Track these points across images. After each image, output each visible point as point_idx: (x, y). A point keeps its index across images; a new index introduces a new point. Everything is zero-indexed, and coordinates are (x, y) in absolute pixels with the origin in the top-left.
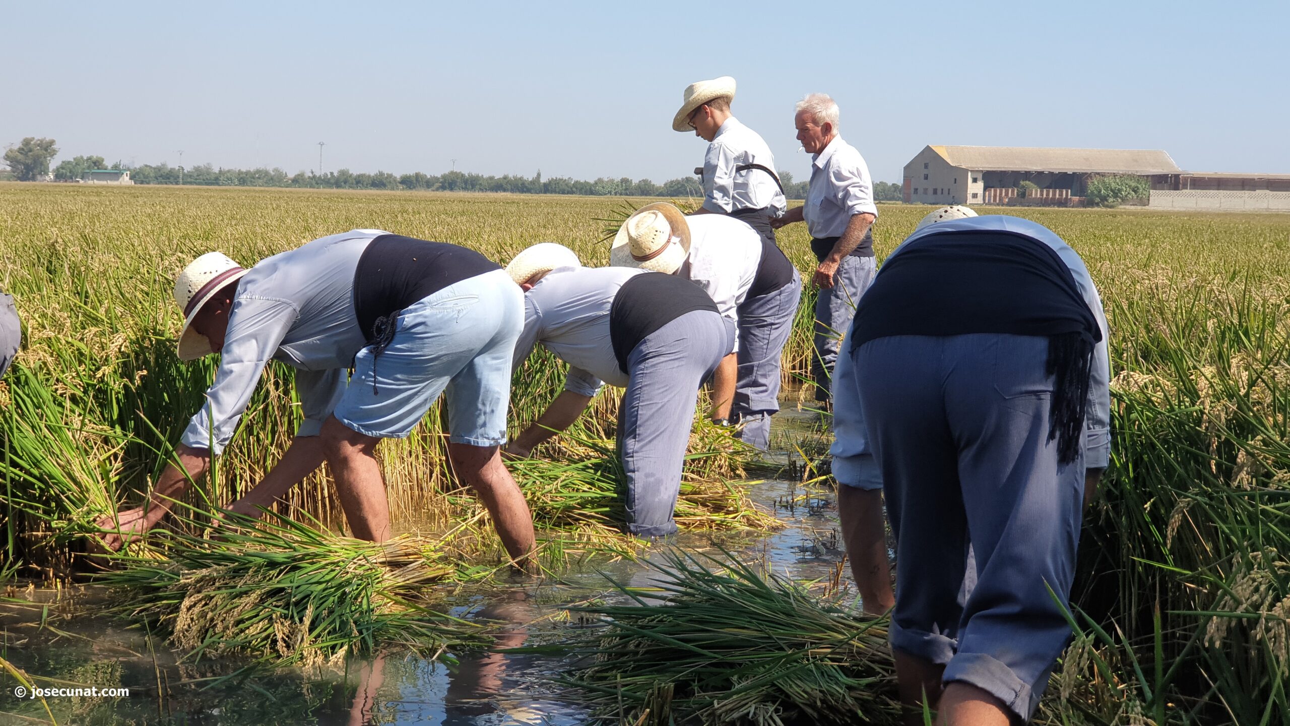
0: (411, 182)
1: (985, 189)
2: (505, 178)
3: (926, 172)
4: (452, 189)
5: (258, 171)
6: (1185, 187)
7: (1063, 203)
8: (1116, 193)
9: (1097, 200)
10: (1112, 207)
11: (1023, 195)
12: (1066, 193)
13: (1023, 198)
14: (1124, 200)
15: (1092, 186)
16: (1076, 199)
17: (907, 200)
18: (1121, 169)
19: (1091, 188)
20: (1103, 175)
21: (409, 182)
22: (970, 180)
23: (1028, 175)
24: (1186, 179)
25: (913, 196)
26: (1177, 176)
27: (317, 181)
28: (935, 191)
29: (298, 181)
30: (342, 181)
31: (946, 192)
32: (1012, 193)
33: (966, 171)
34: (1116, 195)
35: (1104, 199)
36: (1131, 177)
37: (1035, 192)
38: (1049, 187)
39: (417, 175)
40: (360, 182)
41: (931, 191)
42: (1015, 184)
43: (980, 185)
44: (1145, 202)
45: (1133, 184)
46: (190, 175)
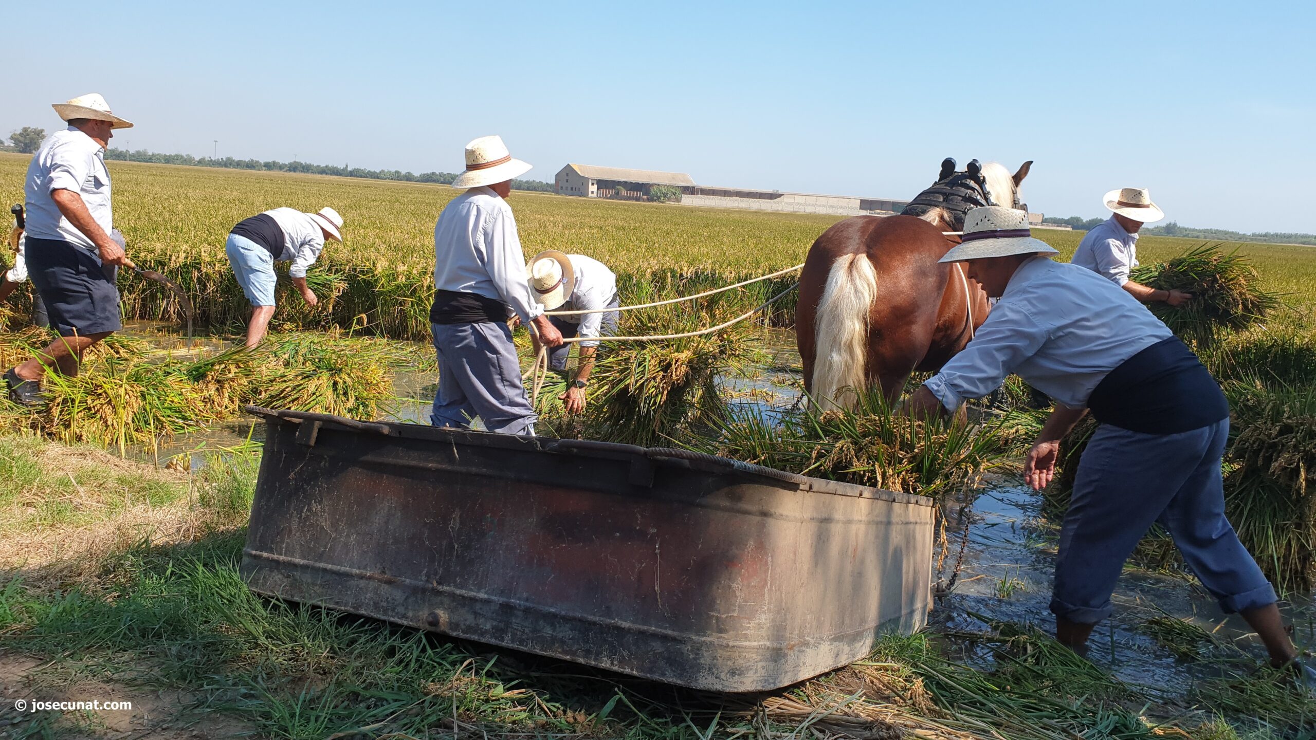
0: (270, 166)
1: (598, 189)
2: (326, 167)
3: (567, 178)
4: (295, 171)
5: (177, 155)
6: (697, 194)
7: (637, 199)
8: (665, 195)
9: (655, 198)
10: (663, 202)
11: (617, 193)
12: (640, 194)
13: (617, 196)
14: (669, 199)
15: (653, 190)
16: (645, 197)
17: (557, 193)
18: (667, 182)
19: (653, 192)
20: (659, 185)
21: (269, 166)
22: (590, 184)
23: (619, 183)
24: (698, 189)
25: (560, 191)
26: (694, 187)
27: (212, 163)
28: (572, 189)
29: (201, 162)
30: (228, 163)
31: (577, 189)
32: (612, 192)
33: (588, 179)
34: (665, 197)
35: (659, 198)
36: (672, 187)
37: (624, 192)
38: (630, 190)
39: (274, 162)
40: (239, 164)
41: (569, 188)
42: (613, 188)
43: (596, 186)
44: (679, 200)
45: (674, 191)
46: (133, 155)
